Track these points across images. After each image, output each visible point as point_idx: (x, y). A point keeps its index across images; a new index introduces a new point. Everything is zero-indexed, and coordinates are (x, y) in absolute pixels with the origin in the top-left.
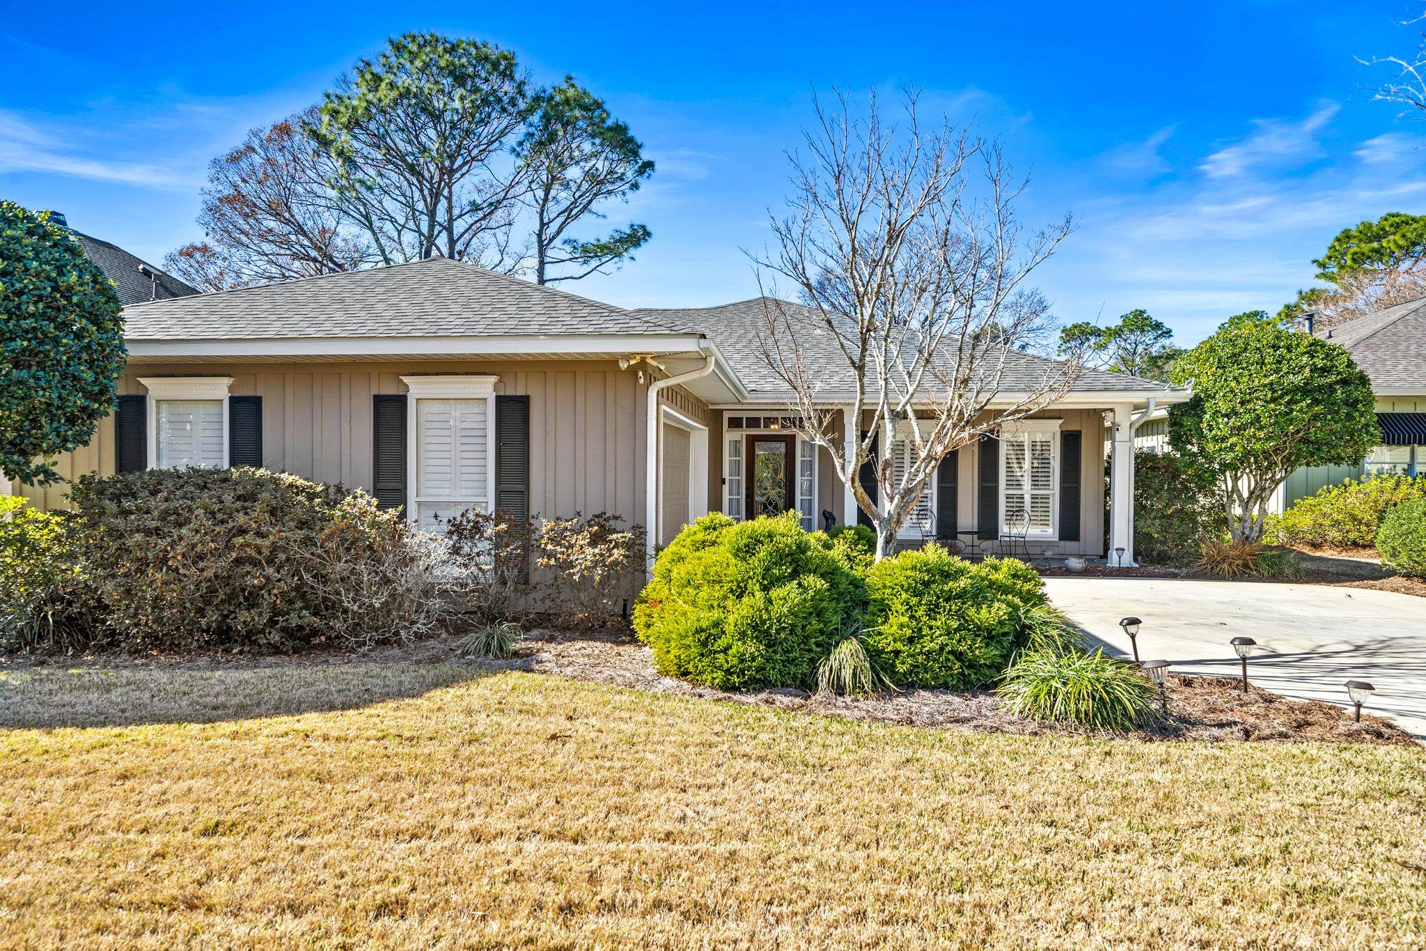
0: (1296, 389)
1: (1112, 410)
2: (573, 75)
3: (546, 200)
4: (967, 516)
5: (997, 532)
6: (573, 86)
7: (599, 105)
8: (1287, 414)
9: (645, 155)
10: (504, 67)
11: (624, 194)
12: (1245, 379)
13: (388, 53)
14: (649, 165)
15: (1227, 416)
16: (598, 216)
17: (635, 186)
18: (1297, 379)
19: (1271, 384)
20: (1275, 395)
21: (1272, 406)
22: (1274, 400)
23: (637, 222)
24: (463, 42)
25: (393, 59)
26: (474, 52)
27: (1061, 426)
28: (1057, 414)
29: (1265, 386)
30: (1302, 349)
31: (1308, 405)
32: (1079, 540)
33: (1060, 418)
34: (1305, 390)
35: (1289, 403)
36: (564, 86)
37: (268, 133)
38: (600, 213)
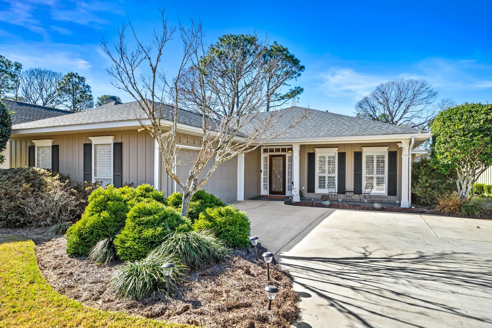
0: (476, 130)
1: (400, 142)
2: (277, 41)
3: (269, 82)
4: (350, 185)
5: (361, 191)
6: (277, 44)
7: (285, 50)
8: (471, 142)
9: (301, 64)
10: (251, 41)
11: (296, 77)
12: (452, 127)
13: (218, 42)
14: (303, 67)
15: (445, 143)
16: (288, 85)
17: (299, 75)
18: (476, 126)
19: (463, 128)
20: (465, 133)
21: (463, 138)
22: (464, 135)
23: (297, 86)
24: (239, 35)
25: (220, 43)
26: (242, 38)
27: (388, 149)
28: (387, 145)
29: (460, 129)
30: (482, 112)
31: (482, 137)
32: (396, 196)
33: (388, 146)
34: (480, 130)
35: (471, 137)
36: (274, 45)
37: (187, 69)
38: (288, 84)
